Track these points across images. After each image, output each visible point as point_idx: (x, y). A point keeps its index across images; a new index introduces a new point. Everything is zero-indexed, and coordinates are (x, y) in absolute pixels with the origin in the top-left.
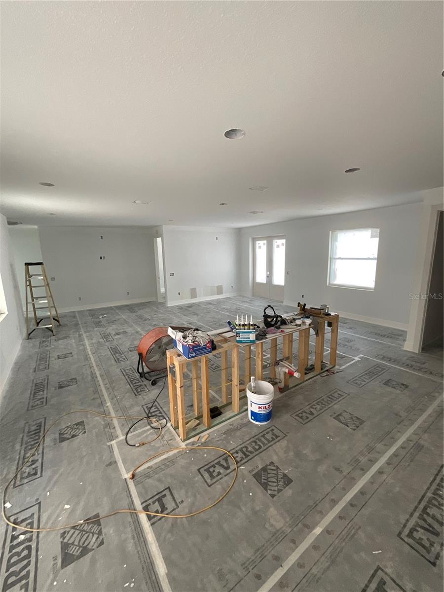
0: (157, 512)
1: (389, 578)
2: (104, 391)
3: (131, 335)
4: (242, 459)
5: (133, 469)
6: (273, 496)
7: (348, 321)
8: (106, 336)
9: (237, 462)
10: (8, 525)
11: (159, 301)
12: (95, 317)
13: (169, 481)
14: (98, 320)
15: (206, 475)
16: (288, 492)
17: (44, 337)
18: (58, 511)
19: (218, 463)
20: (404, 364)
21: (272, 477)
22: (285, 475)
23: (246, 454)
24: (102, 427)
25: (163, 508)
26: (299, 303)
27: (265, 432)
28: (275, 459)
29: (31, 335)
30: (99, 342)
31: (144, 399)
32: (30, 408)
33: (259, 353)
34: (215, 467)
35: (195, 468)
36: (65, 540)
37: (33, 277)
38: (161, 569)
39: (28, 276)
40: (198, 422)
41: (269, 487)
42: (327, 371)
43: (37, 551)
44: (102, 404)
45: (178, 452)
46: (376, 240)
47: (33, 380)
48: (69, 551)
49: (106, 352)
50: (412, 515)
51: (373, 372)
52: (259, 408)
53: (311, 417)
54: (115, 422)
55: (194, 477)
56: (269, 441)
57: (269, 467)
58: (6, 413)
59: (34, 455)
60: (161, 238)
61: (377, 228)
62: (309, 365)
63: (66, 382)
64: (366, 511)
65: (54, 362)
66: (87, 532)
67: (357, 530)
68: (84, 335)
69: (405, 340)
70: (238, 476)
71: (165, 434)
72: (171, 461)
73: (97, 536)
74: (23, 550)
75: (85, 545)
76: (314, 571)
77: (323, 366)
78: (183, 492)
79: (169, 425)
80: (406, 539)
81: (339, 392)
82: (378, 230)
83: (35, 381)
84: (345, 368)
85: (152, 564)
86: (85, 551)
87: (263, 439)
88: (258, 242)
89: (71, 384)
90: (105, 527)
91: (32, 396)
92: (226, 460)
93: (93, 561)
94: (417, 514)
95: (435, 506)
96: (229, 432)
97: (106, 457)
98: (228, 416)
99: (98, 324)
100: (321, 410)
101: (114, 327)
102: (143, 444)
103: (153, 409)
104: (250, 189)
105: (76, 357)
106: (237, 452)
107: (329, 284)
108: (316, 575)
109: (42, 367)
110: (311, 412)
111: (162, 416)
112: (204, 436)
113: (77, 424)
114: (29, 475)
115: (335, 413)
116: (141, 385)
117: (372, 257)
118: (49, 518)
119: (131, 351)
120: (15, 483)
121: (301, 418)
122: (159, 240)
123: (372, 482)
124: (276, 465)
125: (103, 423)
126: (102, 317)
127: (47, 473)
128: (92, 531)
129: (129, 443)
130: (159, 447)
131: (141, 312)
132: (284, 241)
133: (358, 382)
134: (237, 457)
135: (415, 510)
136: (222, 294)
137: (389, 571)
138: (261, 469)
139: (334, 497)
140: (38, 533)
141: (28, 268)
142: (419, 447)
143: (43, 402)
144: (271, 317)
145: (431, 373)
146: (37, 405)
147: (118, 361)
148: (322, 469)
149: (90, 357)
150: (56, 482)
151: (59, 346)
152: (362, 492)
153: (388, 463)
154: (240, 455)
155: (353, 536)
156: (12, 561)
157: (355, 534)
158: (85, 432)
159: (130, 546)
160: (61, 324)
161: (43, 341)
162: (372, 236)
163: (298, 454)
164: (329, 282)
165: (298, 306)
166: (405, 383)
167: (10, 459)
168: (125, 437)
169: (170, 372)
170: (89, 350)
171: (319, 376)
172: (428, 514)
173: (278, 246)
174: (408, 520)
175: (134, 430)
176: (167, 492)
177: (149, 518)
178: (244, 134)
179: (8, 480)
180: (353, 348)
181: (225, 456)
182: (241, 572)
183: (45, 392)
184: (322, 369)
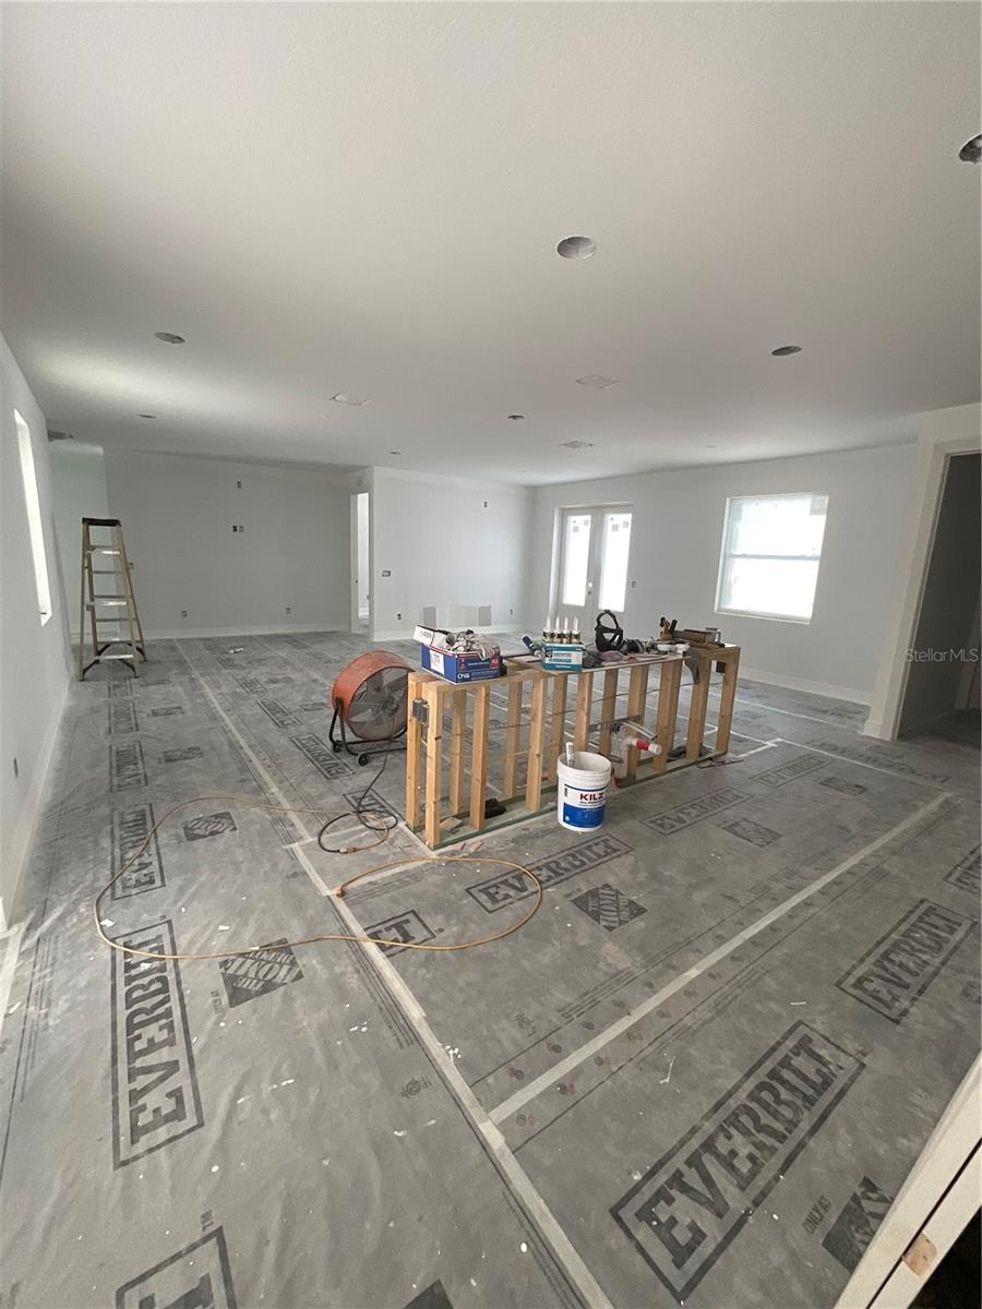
0: (396, 940)
1: (817, 1036)
2: (261, 770)
3: (303, 684)
4: (549, 878)
5: (340, 884)
6: (610, 929)
7: (753, 685)
8: (250, 685)
9: (540, 883)
10: (113, 949)
11: (354, 631)
12: (220, 653)
13: (411, 904)
14: (227, 656)
15: (483, 898)
16: (638, 924)
17: (114, 679)
18: (207, 933)
19: (505, 882)
20: (861, 756)
21: (608, 905)
22: (631, 902)
23: (556, 872)
24: (269, 823)
25: (407, 938)
26: (663, 619)
27: (591, 843)
28: (611, 880)
29: (88, 673)
30: (235, 693)
31: (346, 786)
32: (114, 789)
33: (584, 700)
34: (498, 887)
35: (459, 888)
36: (230, 971)
37: (97, 550)
38: (415, 1012)
39: (87, 546)
40: (460, 821)
41: (601, 917)
42: (711, 759)
43: (179, 983)
44: (260, 789)
45: (425, 865)
46: (822, 520)
47: (110, 747)
48: (239, 985)
49: (251, 709)
50: (862, 961)
51: (801, 766)
52: (582, 797)
53: (678, 826)
54: (293, 817)
55: (460, 900)
56: (600, 856)
57: (601, 891)
58: (68, 793)
59: (140, 856)
60: (367, 494)
61: (824, 494)
62: (675, 747)
63: (179, 753)
64: (778, 953)
65: (145, 720)
66: (268, 962)
67: (764, 974)
68: (202, 681)
69: (864, 721)
70: (544, 901)
71: (395, 837)
72: (415, 876)
73: (288, 967)
74: (151, 982)
75: (269, 977)
76: (688, 1021)
77: (702, 751)
78: (440, 918)
79: (401, 824)
80: (851, 990)
81: (735, 792)
82: (826, 499)
83: (114, 748)
84: (746, 757)
85: (397, 1005)
86: (268, 987)
87: (588, 853)
88: (572, 518)
89: (191, 756)
90: (301, 957)
91: (114, 772)
92: (519, 878)
93: (288, 1000)
94: (871, 960)
95: (905, 950)
96: (521, 841)
97: (284, 865)
98: (517, 817)
99: (228, 663)
100: (698, 816)
101: (264, 669)
102: (355, 850)
103: (366, 801)
104: (579, 381)
105: (189, 713)
106: (539, 869)
107: (719, 610)
108: (691, 1027)
109: (122, 727)
110: (679, 817)
111: (387, 812)
112: (472, 844)
113: (217, 816)
114: (138, 883)
115: (725, 822)
116: (337, 764)
117: (809, 554)
118: (192, 942)
119: (306, 710)
120: (113, 894)
121: (661, 825)
122: (362, 500)
123: (791, 915)
124: (614, 888)
125: (268, 817)
126: (235, 652)
127: (174, 883)
128: (279, 960)
129: (326, 847)
130: (387, 856)
131: (316, 648)
132: (628, 517)
133: (773, 780)
134: (540, 875)
135: (868, 955)
136: (490, 624)
137: (819, 1027)
138: (587, 893)
139: (720, 932)
140: (176, 961)
141: (88, 529)
142: (880, 874)
143: (139, 781)
144: (611, 631)
145: (913, 772)
146: (129, 784)
147: (281, 725)
148: (699, 897)
149: (221, 717)
150: (194, 895)
151: (148, 697)
152: (772, 928)
153: (823, 892)
154: (545, 873)
155: (755, 981)
156: (134, 996)
157: (759, 979)
158: (235, 829)
159: (353, 981)
160: (147, 658)
161: (115, 686)
162: (814, 511)
163: (655, 876)
164: (719, 605)
165: (662, 625)
166: (860, 784)
167: (94, 860)
168: (316, 839)
169: (414, 714)
170: (216, 704)
171: (695, 767)
172: (892, 961)
173: (615, 528)
174: (854, 967)
175: (333, 830)
176: (410, 917)
177: (382, 947)
178: (594, 248)
179: (97, 889)
180: (763, 728)
181: (517, 873)
182: (556, 1019)
183: (140, 765)
184: (700, 755)
